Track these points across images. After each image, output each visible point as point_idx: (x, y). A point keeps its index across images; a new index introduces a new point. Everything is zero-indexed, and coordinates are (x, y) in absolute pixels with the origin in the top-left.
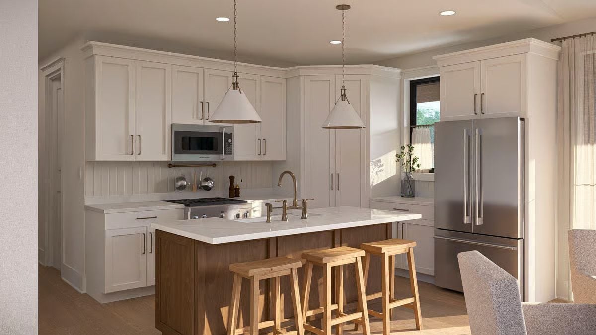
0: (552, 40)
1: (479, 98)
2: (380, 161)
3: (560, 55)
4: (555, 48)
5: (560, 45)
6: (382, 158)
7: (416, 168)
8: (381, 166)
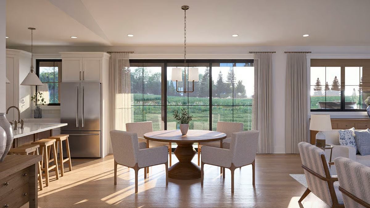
0: (108, 52)
1: (82, 73)
2: (23, 100)
3: (110, 58)
4: (108, 55)
5: (111, 55)
6: (24, 99)
7: (44, 103)
8: (24, 103)
